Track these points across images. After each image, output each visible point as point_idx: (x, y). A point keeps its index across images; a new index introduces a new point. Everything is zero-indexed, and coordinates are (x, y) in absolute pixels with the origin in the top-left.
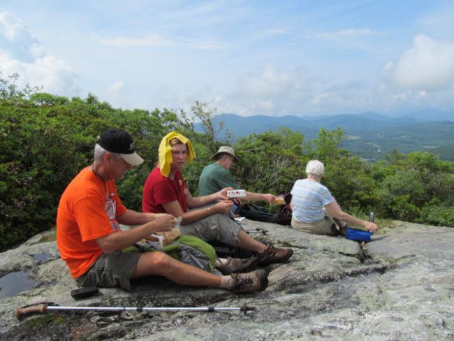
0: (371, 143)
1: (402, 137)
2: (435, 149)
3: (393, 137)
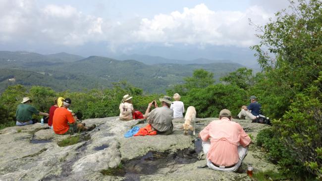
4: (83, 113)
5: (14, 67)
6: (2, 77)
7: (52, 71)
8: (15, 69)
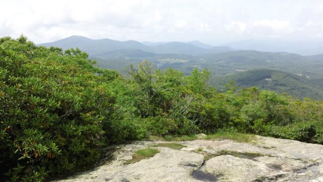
0: (196, 66)
1: (220, 62)
2: (244, 72)
3: (213, 61)
4: (317, 130)
5: (272, 68)
6: (260, 77)
7: (310, 73)
8: (273, 69)
